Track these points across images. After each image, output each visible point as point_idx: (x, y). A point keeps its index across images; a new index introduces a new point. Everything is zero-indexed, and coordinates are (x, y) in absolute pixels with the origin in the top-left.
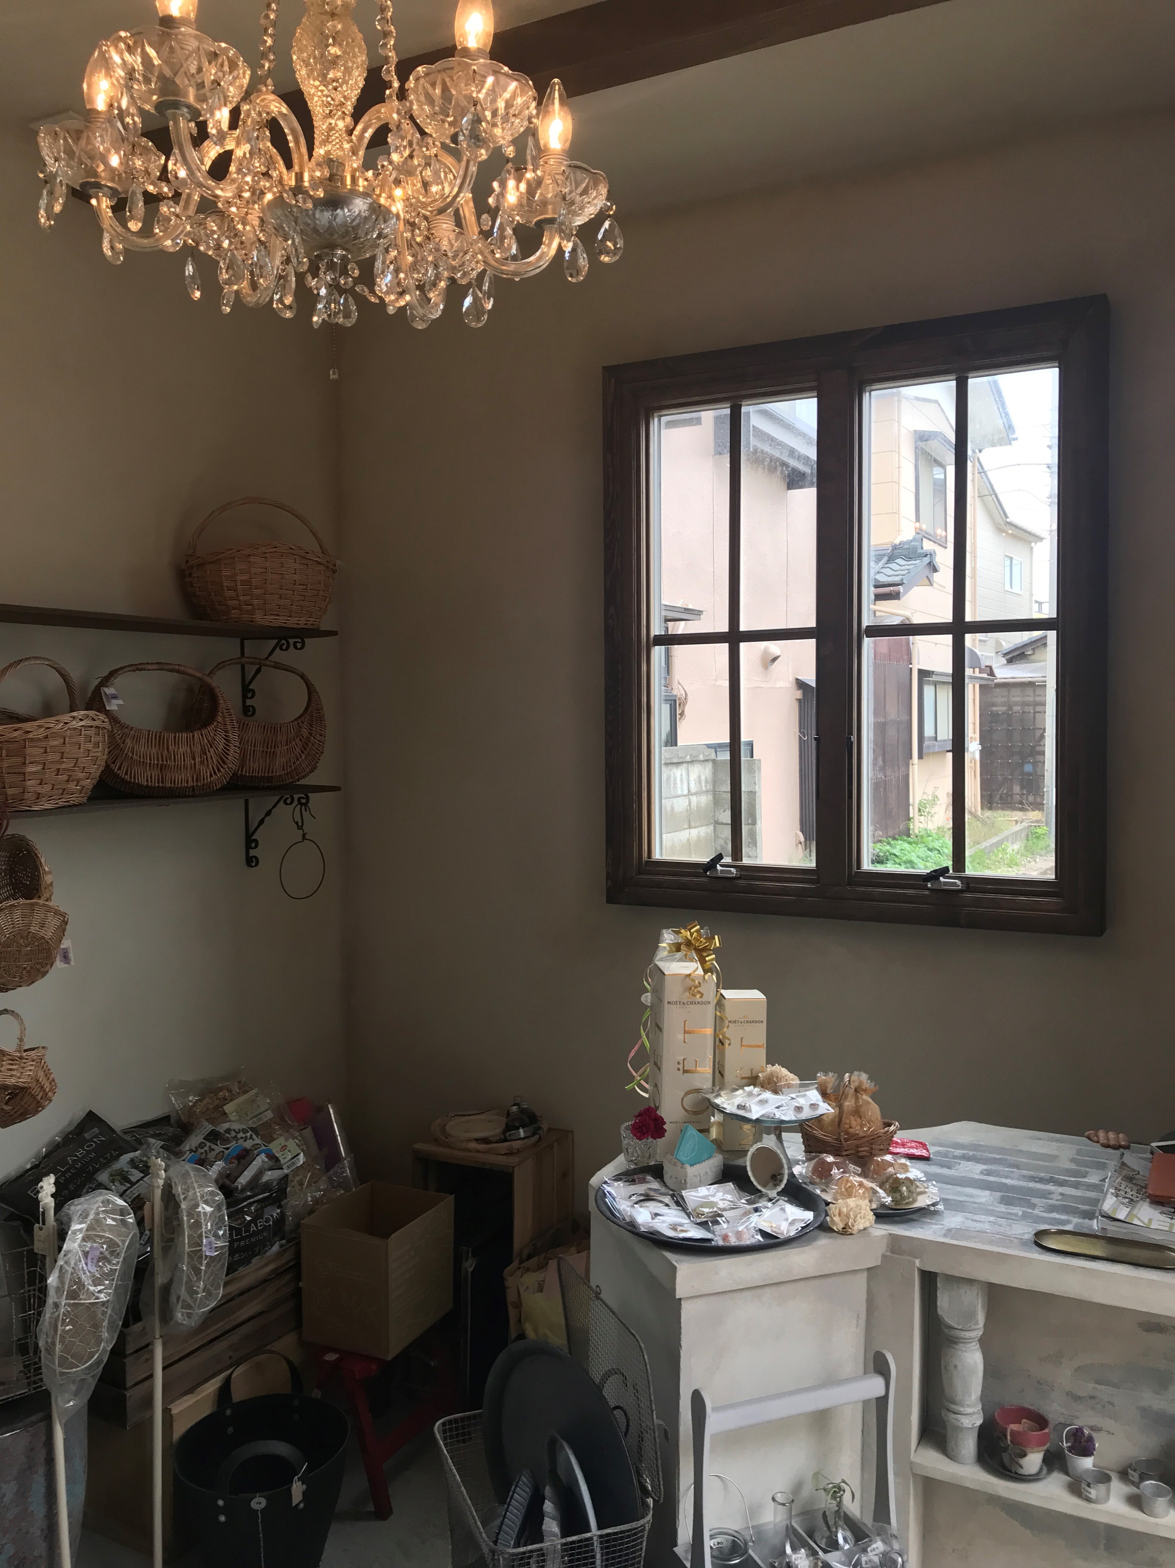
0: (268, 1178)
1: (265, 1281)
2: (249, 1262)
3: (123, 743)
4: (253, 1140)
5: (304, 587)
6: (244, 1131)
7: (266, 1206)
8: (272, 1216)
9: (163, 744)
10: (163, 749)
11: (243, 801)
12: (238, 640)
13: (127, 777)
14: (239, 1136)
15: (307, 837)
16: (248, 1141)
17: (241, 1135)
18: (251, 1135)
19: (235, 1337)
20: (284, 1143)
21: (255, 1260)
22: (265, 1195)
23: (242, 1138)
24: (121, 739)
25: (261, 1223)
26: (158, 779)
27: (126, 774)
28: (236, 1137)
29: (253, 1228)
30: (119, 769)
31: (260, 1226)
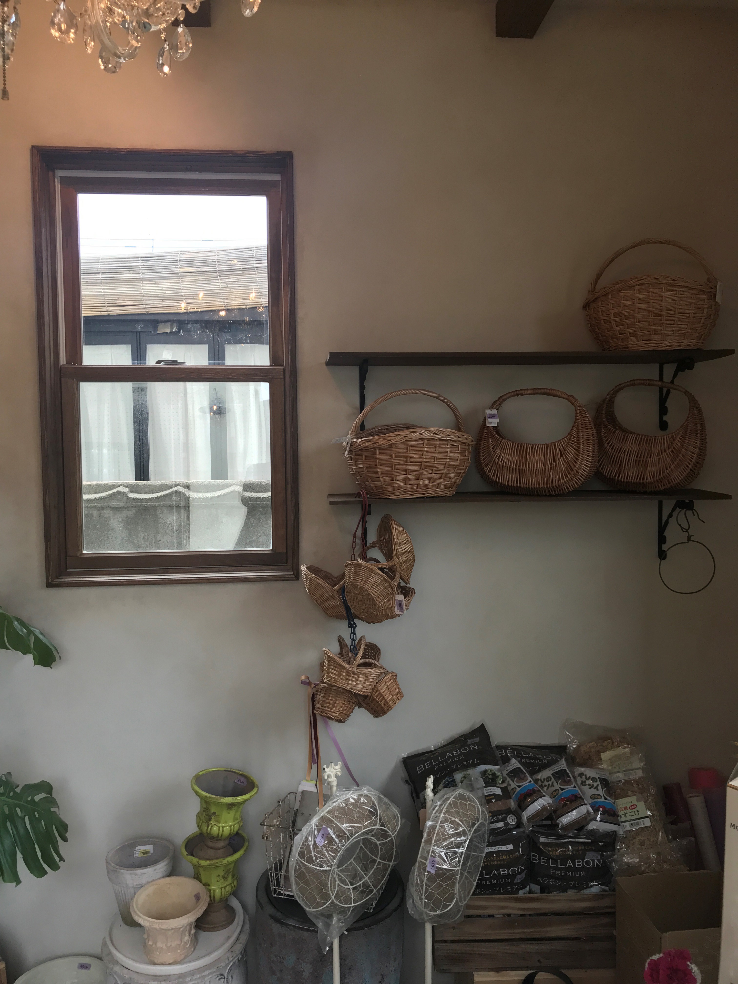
0: (594, 827)
1: (581, 914)
2: (566, 891)
3: (494, 452)
4: (598, 790)
5: (673, 312)
6: (594, 780)
7: (589, 850)
8: (593, 861)
9: (523, 453)
10: (522, 457)
11: (656, 502)
12: (657, 366)
13: (494, 478)
14: (587, 782)
15: (692, 538)
16: (592, 789)
17: (590, 782)
18: (598, 785)
19: (545, 947)
20: (635, 802)
21: (570, 892)
22: (586, 840)
23: (589, 785)
24: (493, 448)
25: (578, 863)
26: (517, 481)
27: (494, 475)
28: (585, 782)
29: (570, 863)
30: (489, 472)
31: (578, 865)
